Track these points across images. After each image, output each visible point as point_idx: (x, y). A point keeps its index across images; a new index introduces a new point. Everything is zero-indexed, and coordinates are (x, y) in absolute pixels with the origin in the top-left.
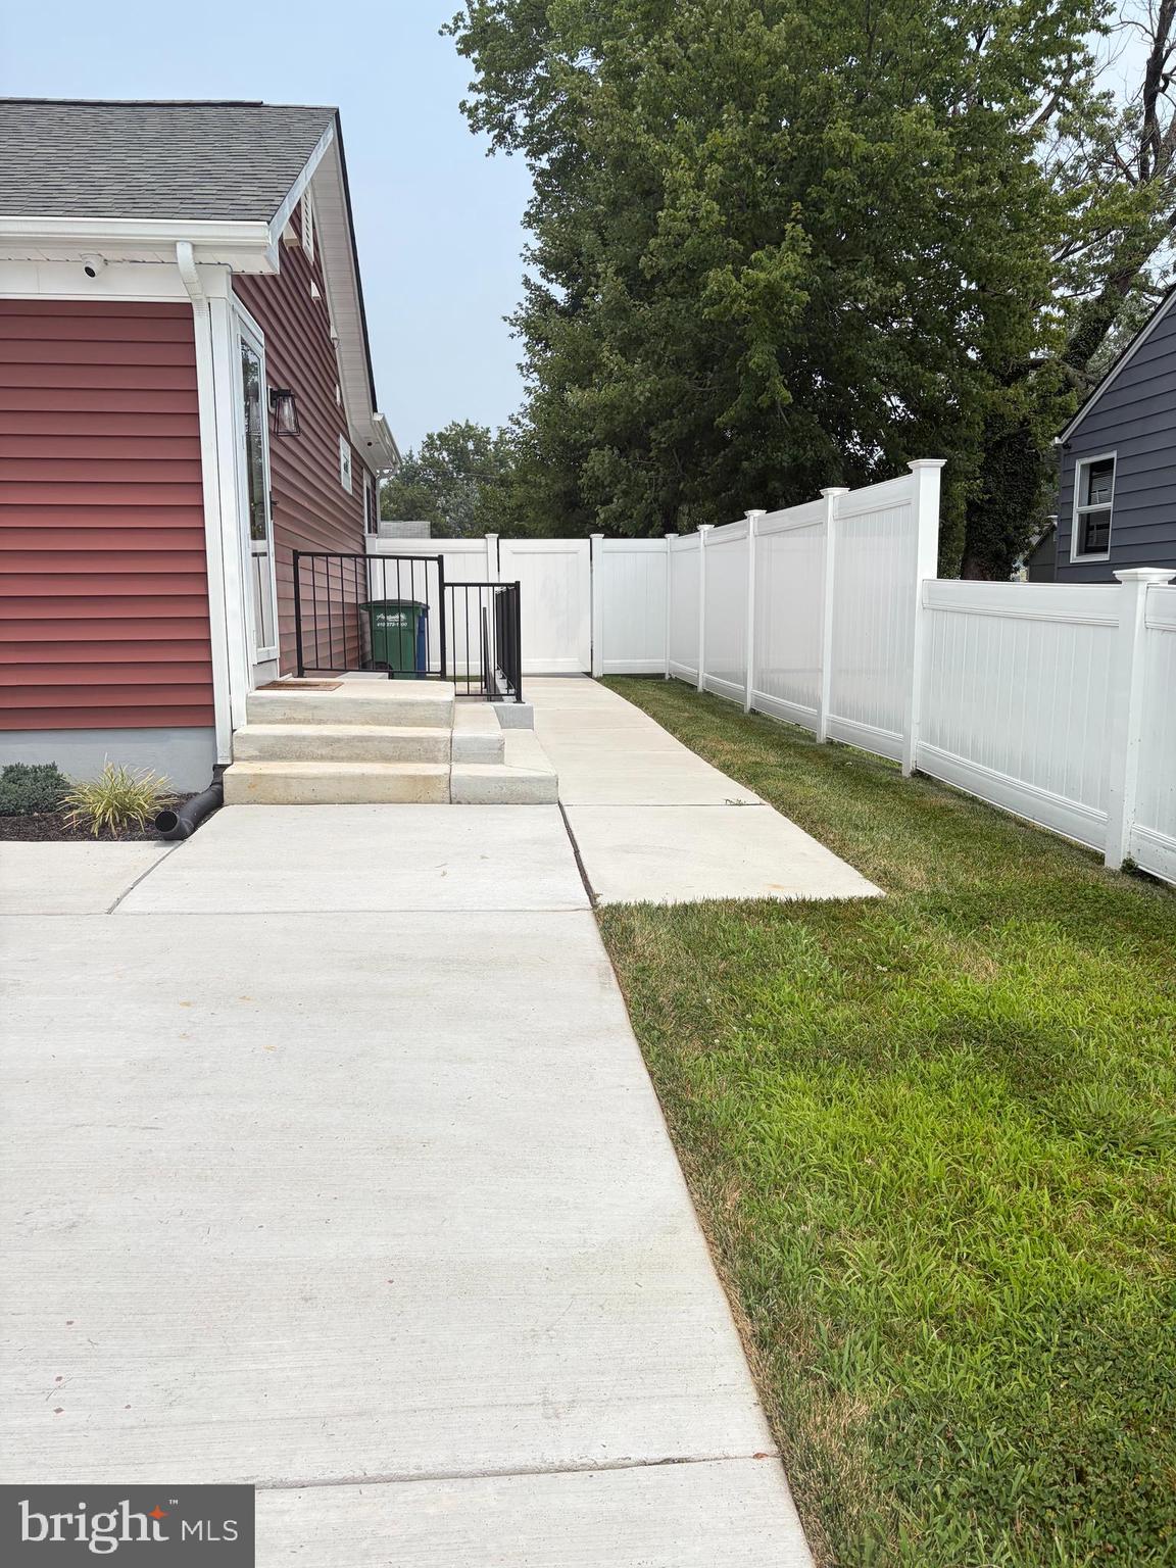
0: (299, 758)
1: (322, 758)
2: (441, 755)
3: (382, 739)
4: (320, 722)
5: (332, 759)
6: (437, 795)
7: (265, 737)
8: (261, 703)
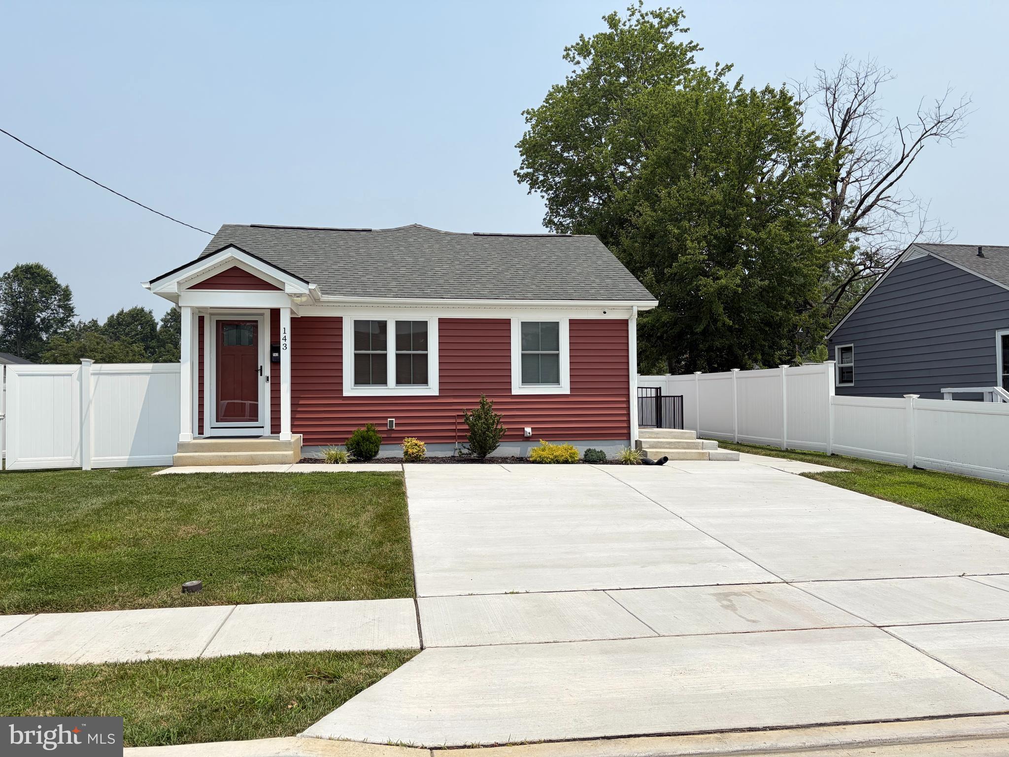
0: (660, 448)
1: (667, 448)
2: (700, 447)
3: (683, 442)
4: (659, 438)
5: (670, 448)
6: (705, 458)
7: (651, 442)
8: (642, 433)
